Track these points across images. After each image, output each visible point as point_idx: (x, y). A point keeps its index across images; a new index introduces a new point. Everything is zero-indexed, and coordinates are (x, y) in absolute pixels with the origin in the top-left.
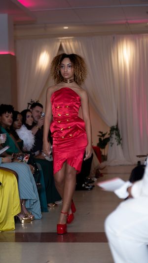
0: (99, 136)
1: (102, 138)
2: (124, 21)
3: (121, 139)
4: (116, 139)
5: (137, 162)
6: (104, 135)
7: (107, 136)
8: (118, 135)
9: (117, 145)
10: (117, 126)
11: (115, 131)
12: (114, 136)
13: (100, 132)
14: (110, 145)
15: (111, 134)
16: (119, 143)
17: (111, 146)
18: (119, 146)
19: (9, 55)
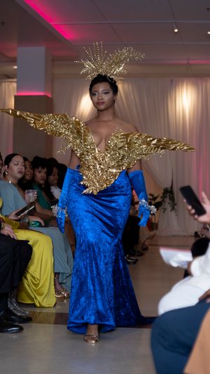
1: (153, 203)
2: (185, 62)
3: (175, 204)
4: (169, 203)
5: (193, 234)
6: (154, 198)
7: (159, 200)
8: (172, 199)
9: (171, 211)
10: (172, 187)
11: (168, 194)
12: (167, 200)
13: (151, 195)
14: (163, 210)
15: (164, 197)
16: (173, 208)
18: (173, 212)
19: (46, 97)
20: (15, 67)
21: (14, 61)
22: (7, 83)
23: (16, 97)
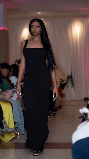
0: (60, 82)
1: (62, 83)
2: (76, 9)
3: (74, 84)
4: (70, 83)
6: (63, 81)
7: (65, 82)
8: (72, 81)
10: (71, 75)
11: (70, 79)
12: (69, 82)
13: (61, 79)
14: (67, 87)
15: (67, 80)
16: (73, 86)
17: (68, 88)
18: (73, 88)
19: (4, 30)
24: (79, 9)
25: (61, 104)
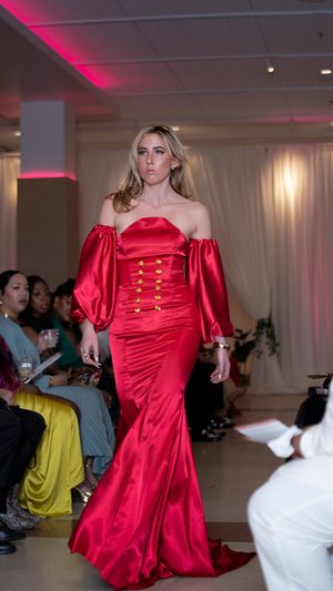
0: (235, 338)
1: (241, 343)
2: (287, 119)
3: (278, 345)
4: (267, 343)
5: (306, 390)
6: (243, 336)
7: (250, 338)
8: (272, 336)
9: (270, 355)
10: (270, 318)
11: (265, 329)
12: (264, 338)
14: (256, 354)
15: (258, 333)
16: (274, 351)
17: (258, 357)
18: (274, 358)
19: (67, 180)
20: (18, 134)
21: (15, 123)
22: (5, 160)
23: (20, 181)
24: (296, 119)
25: (238, 406)
